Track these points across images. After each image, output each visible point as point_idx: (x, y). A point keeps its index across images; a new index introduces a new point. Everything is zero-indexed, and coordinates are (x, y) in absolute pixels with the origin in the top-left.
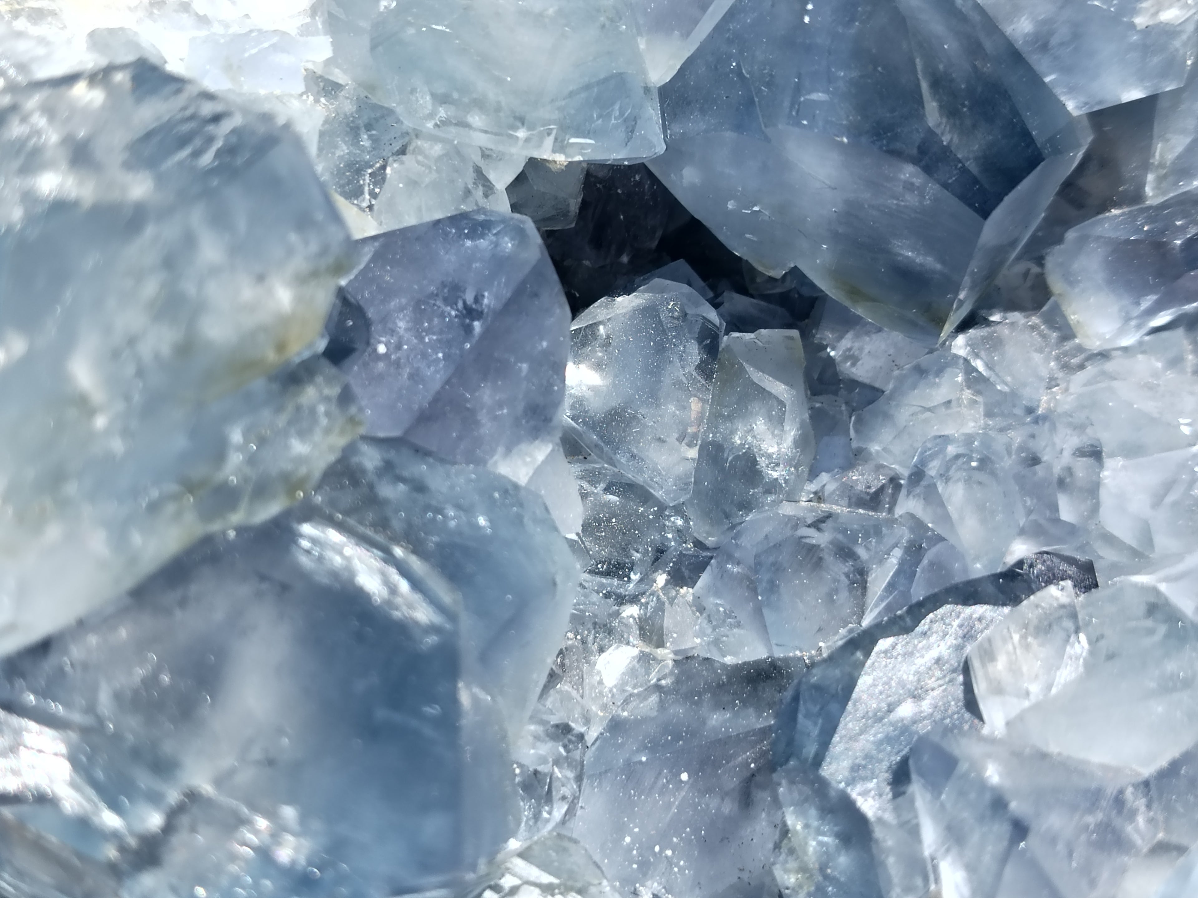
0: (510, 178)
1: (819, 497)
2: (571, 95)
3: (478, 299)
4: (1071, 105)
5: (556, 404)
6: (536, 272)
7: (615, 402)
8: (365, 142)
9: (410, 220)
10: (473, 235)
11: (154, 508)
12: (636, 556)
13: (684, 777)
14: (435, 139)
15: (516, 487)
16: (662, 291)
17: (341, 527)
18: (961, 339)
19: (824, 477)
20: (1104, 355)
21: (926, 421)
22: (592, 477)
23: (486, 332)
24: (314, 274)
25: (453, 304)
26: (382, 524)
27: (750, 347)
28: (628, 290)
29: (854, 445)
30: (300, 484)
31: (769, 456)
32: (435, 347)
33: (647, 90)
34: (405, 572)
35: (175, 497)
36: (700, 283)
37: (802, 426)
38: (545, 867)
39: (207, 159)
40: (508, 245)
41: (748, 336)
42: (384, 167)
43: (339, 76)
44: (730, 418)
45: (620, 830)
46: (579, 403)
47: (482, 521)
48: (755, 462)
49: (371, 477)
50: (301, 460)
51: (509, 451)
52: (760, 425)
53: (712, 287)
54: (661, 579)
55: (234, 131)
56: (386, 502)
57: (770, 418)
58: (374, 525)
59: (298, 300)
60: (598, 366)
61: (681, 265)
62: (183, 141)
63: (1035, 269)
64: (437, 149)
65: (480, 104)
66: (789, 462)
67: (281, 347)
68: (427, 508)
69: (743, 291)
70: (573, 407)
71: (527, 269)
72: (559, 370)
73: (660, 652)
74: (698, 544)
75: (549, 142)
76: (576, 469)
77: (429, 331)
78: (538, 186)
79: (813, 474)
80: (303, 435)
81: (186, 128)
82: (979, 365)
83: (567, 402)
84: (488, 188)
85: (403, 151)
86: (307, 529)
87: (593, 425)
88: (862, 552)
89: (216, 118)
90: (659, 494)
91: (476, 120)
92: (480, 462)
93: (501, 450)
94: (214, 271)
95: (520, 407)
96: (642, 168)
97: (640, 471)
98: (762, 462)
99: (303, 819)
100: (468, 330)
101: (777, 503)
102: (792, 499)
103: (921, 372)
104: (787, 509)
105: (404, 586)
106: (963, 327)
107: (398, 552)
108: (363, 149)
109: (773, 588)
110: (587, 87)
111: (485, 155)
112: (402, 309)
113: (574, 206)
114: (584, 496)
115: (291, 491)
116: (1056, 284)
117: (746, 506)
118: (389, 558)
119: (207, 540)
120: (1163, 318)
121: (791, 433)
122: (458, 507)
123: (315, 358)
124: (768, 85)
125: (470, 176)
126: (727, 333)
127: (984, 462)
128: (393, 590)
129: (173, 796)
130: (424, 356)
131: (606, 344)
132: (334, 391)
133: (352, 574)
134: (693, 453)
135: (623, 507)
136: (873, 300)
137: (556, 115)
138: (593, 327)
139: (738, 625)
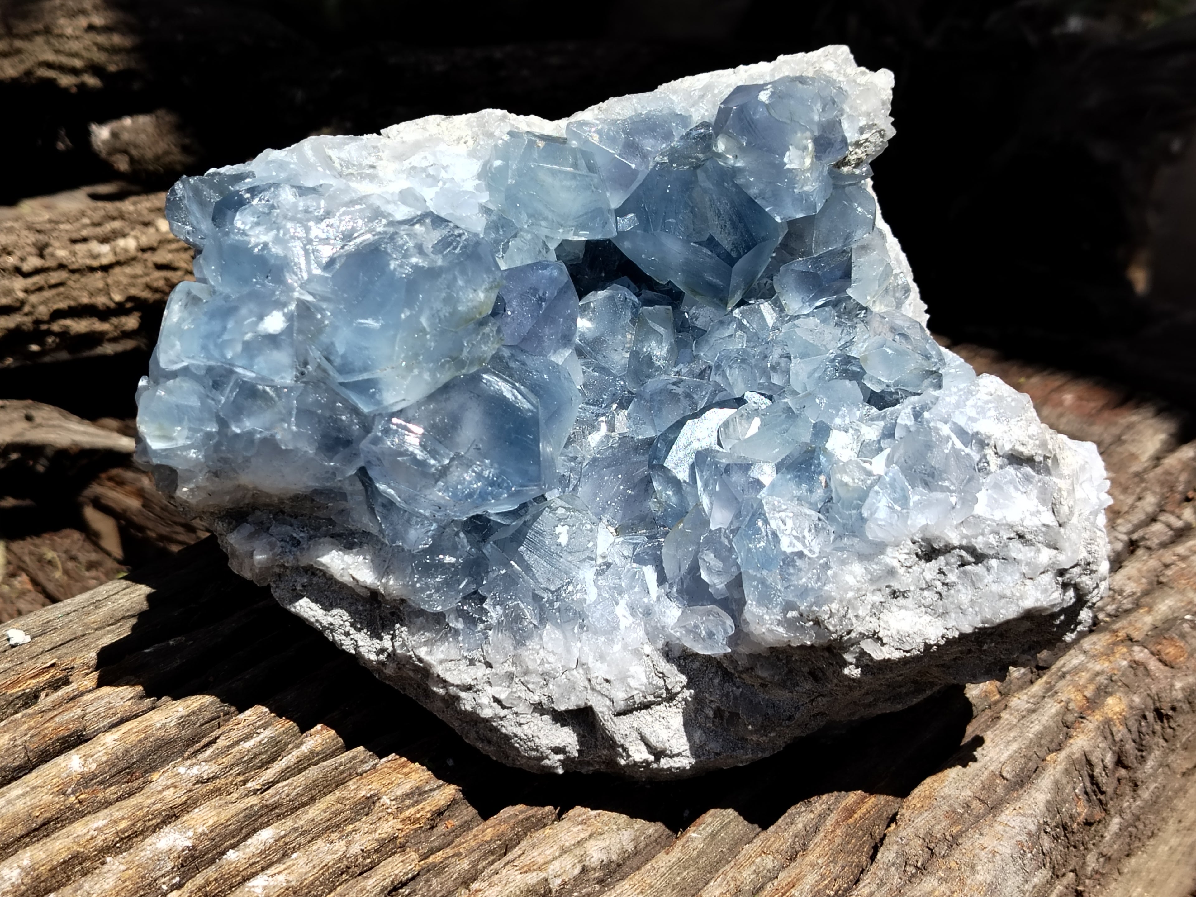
0: (556, 245)
1: (678, 373)
2: (580, 216)
3: (544, 294)
4: (778, 219)
5: (574, 334)
6: (567, 285)
7: (597, 334)
8: (501, 232)
9: (518, 264)
10: (542, 269)
11: (443, 365)
12: (605, 397)
13: (620, 476)
14: (528, 232)
15: (558, 365)
16: (617, 289)
17: (497, 376)
18: (737, 311)
19: (681, 366)
20: (798, 317)
21: (721, 343)
22: (588, 365)
23: (547, 308)
24: (491, 288)
25: (535, 296)
26: (511, 376)
27: (650, 313)
28: (603, 289)
29: (695, 353)
30: (484, 361)
31: (657, 356)
32: (528, 312)
33: (609, 210)
34: (520, 392)
35: (449, 362)
36: (633, 285)
37: (671, 344)
38: (568, 503)
39: (458, 251)
40: (556, 273)
41: (650, 308)
42: (508, 242)
43: (491, 206)
44: (642, 341)
45: (595, 495)
46: (582, 335)
47: (545, 376)
48: (651, 359)
49: (507, 359)
50: (484, 352)
51: (555, 352)
52: (653, 344)
53: (639, 287)
54: (615, 406)
55: (465, 240)
56: (512, 368)
57: (657, 341)
58: (508, 376)
59: (486, 297)
60: (590, 320)
61: (626, 278)
62: (450, 244)
63: (770, 282)
64: (529, 236)
65: (546, 219)
66: (665, 359)
67: (480, 314)
68: (527, 371)
69: (652, 289)
70: (580, 336)
71: (563, 284)
72: (574, 321)
73: (613, 434)
74: (629, 392)
75: (572, 232)
76: (582, 361)
77: (525, 306)
78: (568, 248)
79: (676, 364)
80: (486, 344)
81: (450, 239)
82: (745, 322)
83: (578, 334)
84: (548, 250)
85: (515, 236)
86: (485, 376)
87: (587, 343)
88: (695, 396)
89: (460, 235)
90: (614, 372)
91: (543, 223)
92: (545, 356)
93: (552, 351)
94: (461, 288)
95: (560, 335)
96: (609, 240)
97: (607, 362)
98: (654, 358)
99: (492, 465)
100: (541, 306)
101: (660, 375)
102: (665, 373)
103: (721, 323)
104: (664, 377)
105: (520, 397)
106: (738, 305)
107: (517, 385)
108: (500, 235)
109: (660, 410)
110: (586, 214)
111: (547, 237)
112: (515, 298)
113: (581, 256)
114: (584, 372)
115: (481, 364)
116: (777, 289)
117: (649, 376)
118: (514, 387)
119: (455, 378)
120: (819, 303)
121: (666, 347)
122: (537, 371)
123: (488, 316)
124: (655, 213)
125: (541, 245)
126: (642, 306)
127: (743, 361)
128: (516, 398)
129: (452, 454)
130: (524, 315)
131: (593, 311)
132: (495, 329)
133: (502, 392)
134: (628, 355)
135: (599, 377)
136: (700, 294)
137: (575, 223)
138: (589, 304)
139: (645, 424)
